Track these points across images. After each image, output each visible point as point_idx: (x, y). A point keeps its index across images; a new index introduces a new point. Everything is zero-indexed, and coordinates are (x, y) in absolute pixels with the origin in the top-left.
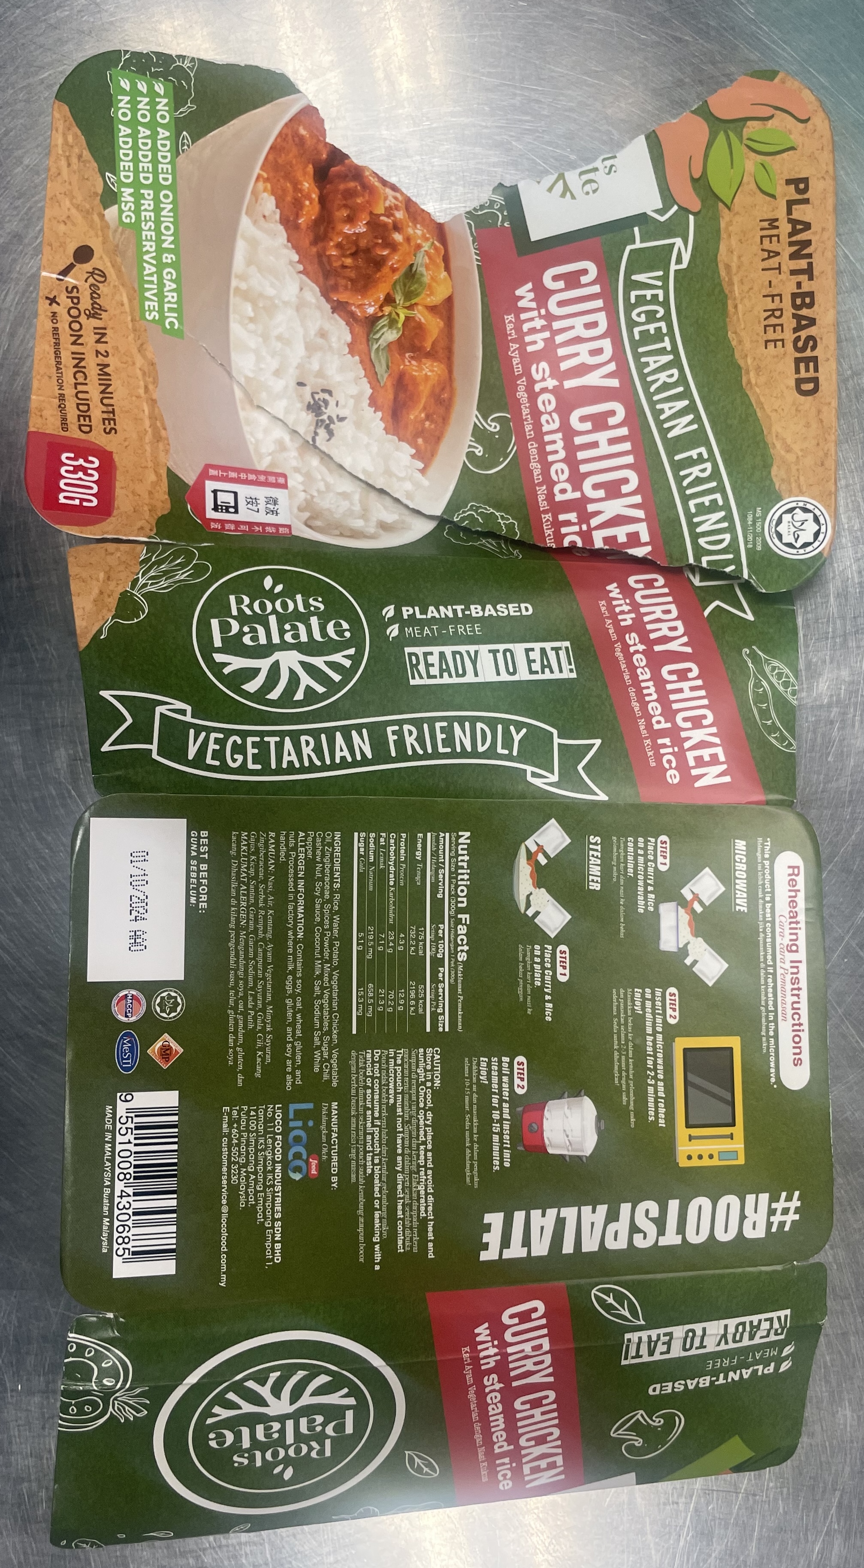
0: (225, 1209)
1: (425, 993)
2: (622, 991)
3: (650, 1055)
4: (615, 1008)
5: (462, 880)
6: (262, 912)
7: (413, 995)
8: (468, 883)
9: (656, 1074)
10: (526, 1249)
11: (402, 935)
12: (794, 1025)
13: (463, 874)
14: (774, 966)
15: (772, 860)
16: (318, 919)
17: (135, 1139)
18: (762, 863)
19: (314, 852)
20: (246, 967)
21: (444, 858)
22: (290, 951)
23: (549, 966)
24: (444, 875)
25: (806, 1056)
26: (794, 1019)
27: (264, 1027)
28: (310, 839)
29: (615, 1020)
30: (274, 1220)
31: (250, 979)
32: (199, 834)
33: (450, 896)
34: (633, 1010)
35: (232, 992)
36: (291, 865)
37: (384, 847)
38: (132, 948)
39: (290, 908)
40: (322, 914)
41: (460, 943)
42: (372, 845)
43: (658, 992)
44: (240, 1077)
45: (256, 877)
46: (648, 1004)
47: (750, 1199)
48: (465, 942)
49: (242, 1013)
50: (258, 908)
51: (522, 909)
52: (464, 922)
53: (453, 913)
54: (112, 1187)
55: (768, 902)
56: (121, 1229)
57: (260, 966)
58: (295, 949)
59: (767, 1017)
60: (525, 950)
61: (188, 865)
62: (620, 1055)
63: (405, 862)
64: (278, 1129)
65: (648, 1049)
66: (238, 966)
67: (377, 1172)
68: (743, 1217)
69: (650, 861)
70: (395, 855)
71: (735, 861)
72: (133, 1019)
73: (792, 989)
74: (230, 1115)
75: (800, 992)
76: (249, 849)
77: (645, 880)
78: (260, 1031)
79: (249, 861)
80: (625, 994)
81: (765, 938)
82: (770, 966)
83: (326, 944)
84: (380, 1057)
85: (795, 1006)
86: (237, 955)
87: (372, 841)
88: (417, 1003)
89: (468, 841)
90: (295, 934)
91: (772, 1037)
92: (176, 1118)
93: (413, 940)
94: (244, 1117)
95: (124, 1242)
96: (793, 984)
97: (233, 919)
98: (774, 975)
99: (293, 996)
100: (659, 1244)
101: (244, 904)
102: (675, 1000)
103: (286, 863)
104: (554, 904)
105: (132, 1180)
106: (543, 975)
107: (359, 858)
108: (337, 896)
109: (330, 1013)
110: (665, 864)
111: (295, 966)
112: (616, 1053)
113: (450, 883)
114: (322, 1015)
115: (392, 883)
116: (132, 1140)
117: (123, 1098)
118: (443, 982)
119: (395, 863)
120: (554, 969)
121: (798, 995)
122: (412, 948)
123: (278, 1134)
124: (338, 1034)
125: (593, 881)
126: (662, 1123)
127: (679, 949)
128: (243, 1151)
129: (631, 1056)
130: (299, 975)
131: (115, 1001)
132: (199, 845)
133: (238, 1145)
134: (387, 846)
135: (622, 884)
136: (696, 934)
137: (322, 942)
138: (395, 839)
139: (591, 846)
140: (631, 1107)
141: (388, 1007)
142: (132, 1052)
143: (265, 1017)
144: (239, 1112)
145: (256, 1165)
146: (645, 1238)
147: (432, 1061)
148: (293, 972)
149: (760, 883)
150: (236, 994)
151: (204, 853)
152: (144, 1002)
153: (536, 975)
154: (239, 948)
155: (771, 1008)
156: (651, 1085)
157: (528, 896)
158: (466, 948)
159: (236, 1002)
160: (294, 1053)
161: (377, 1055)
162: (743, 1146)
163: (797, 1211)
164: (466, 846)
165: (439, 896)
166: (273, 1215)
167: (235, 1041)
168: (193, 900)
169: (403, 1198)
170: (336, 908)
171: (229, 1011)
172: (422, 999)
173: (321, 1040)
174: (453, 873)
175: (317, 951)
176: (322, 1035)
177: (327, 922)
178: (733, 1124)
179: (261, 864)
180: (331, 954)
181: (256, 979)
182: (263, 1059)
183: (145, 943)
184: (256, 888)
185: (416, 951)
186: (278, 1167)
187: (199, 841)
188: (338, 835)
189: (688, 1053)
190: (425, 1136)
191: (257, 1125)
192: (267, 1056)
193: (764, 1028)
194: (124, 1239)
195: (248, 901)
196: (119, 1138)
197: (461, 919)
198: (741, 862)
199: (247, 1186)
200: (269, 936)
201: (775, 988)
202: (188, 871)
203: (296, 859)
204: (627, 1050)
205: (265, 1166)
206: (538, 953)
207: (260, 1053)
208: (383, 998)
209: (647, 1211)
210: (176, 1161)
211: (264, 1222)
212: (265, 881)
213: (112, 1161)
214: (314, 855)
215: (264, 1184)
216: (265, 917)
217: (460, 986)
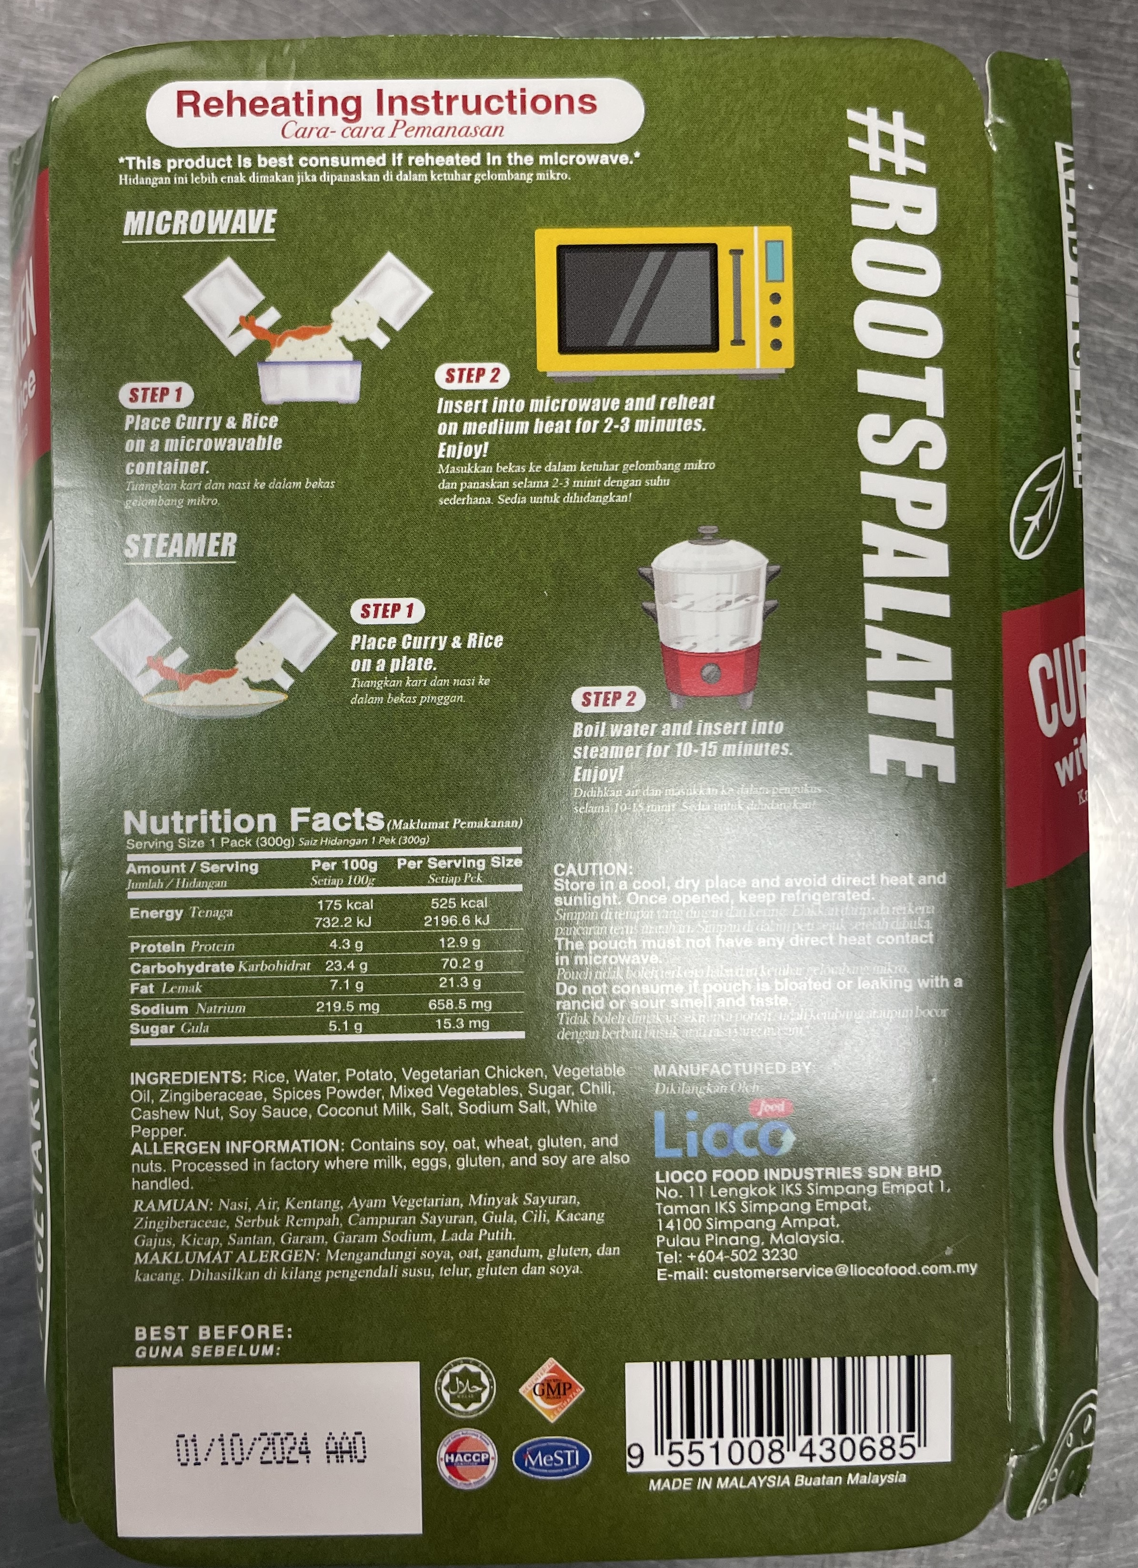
0: (842, 1270)
1: (448, 896)
2: (444, 485)
3: (573, 426)
4: (478, 501)
5: (221, 824)
6: (290, 1220)
7: (451, 920)
8: (227, 811)
9: (610, 412)
10: (938, 690)
11: (334, 944)
12: (511, 110)
13: (210, 823)
14: (389, 150)
15: (166, 152)
16: (303, 1112)
17: (710, 1436)
18: (171, 175)
19: (170, 1124)
20: (393, 1247)
21: (178, 863)
22: (364, 1164)
23: (393, 640)
24: (212, 862)
25: (576, 86)
26: (500, 109)
27: (510, 1209)
28: (146, 1132)
29: (503, 500)
30: (866, 1181)
31: (417, 1238)
32: (141, 1343)
33: (253, 849)
34: (481, 461)
35: (444, 1272)
36: (197, 1167)
37: (158, 987)
38: (360, 1457)
39: (281, 1166)
40: (292, 1104)
41: (348, 826)
42: (156, 1010)
43: (445, 406)
44: (604, 1251)
45: (223, 1235)
46: (469, 428)
47: (860, 216)
48: (347, 816)
49: (484, 1253)
50: (282, 1229)
51: (277, 698)
52: (306, 819)
53: (288, 842)
54: (792, 1473)
55: (255, 161)
56: (868, 1453)
57: (394, 1221)
58: (361, 1155)
59: (495, 169)
60: (362, 692)
61: (201, 1361)
62: (572, 490)
63: (187, 942)
64: (701, 1177)
65: (559, 429)
66: (394, 1262)
67: (786, 986)
68: (896, 234)
69: (173, 423)
70: (174, 962)
71: (169, 235)
72: (492, 1450)
73: (438, 111)
74: (671, 1268)
75: (444, 94)
76: (168, 1249)
77: (213, 435)
78: (518, 1217)
79: (191, 1249)
80: (450, 478)
81: (331, 170)
82: (389, 159)
83: (352, 1094)
84: (569, 983)
85: (472, 106)
86: (373, 1265)
87: (146, 1010)
88: (466, 911)
89: (143, 814)
90: (332, 1156)
91: (536, 160)
92: (675, 1366)
93: (342, 922)
94: (677, 1242)
95: (890, 1447)
96: (427, 108)
97: (304, 1275)
98: (407, 150)
99: (453, 1156)
100: (941, 415)
101: (274, 1256)
102: (462, 371)
103: (194, 1177)
104: (269, 631)
105: (784, 1439)
106: (411, 653)
107: (182, 1035)
108: (258, 1075)
109: (484, 1082)
110: (179, 391)
111: (393, 1153)
112: (569, 499)
113: (227, 848)
114: (489, 1098)
115: (230, 968)
116: (712, 1442)
117: (636, 1462)
118: (425, 859)
119: (190, 962)
120: (398, 631)
121: (450, 100)
122: (359, 923)
123: (710, 1176)
124: (524, 1066)
125: (218, 549)
126: (707, 403)
127: (356, 359)
128: (738, 1240)
129: (572, 468)
130: (410, 1146)
131: (458, 1484)
132: (162, 1343)
133: (727, 1250)
134: (156, 979)
135: (222, 485)
136: (324, 322)
137: (347, 1102)
138: (143, 963)
139: (147, 554)
140: (676, 467)
141: (473, 968)
142: (553, 1449)
143: (491, 1208)
144: (666, 1250)
145: (765, 1216)
146: (927, 445)
147: (580, 879)
148: (407, 1157)
149: (213, 179)
150: (447, 1264)
151: (178, 1333)
152: (460, 1433)
153: (411, 667)
154: (359, 1261)
155: (476, 160)
156: (632, 425)
157: (254, 686)
158: (358, 813)
159: (462, 1264)
160: (562, 1152)
161: (567, 989)
162: (756, 228)
163: (886, 116)
164: (154, 819)
165: (254, 870)
166: (855, 1182)
167: (535, 1262)
168: (268, 1351)
169: (836, 934)
170: (280, 1077)
171: (480, 1275)
172: (458, 902)
173: (535, 1100)
174: (208, 843)
175: (364, 1112)
176: (526, 1097)
177: (308, 1095)
178: (713, 248)
179: (196, 1225)
180: (369, 1085)
181: (419, 1229)
182: (573, 1209)
183: (351, 1435)
184: (244, 1232)
185: (364, 914)
186: (772, 1174)
187: (155, 1344)
188: (136, 1078)
189: (569, 343)
190: (720, 891)
191: (692, 1217)
192: (565, 1201)
193: (517, 177)
194: (885, 1447)
195: (269, 1247)
196: (709, 1465)
197: (301, 825)
198: (171, 222)
199: (803, 1230)
200: (336, 1206)
201: (435, 150)
202: (213, 1361)
203: (186, 1158)
204: (562, 475)
205: (768, 1200)
206: (367, 665)
207: (559, 1216)
208: (457, 980)
209: (878, 438)
210: (752, 1363)
211: (868, 1199)
212: (229, 1216)
213: (747, 1475)
214: (176, 1123)
215: (800, 1200)
216: (299, 1214)
217: (433, 825)
